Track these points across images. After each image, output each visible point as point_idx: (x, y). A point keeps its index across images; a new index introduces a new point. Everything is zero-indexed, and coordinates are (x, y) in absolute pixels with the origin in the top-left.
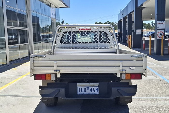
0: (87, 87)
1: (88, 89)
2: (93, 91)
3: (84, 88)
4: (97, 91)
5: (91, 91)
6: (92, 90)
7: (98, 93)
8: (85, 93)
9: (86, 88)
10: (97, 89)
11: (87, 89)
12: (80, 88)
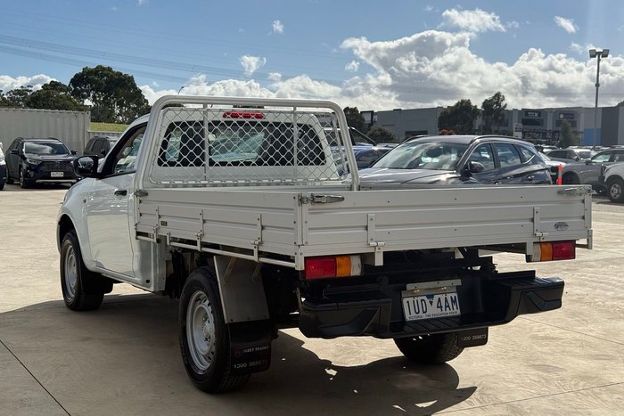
0: (429, 297)
1: (431, 303)
2: (446, 307)
3: (419, 299)
4: (455, 307)
5: (441, 307)
6: (443, 305)
7: (459, 312)
8: (424, 317)
9: (425, 298)
10: (454, 301)
11: (427, 301)
12: (411, 300)
